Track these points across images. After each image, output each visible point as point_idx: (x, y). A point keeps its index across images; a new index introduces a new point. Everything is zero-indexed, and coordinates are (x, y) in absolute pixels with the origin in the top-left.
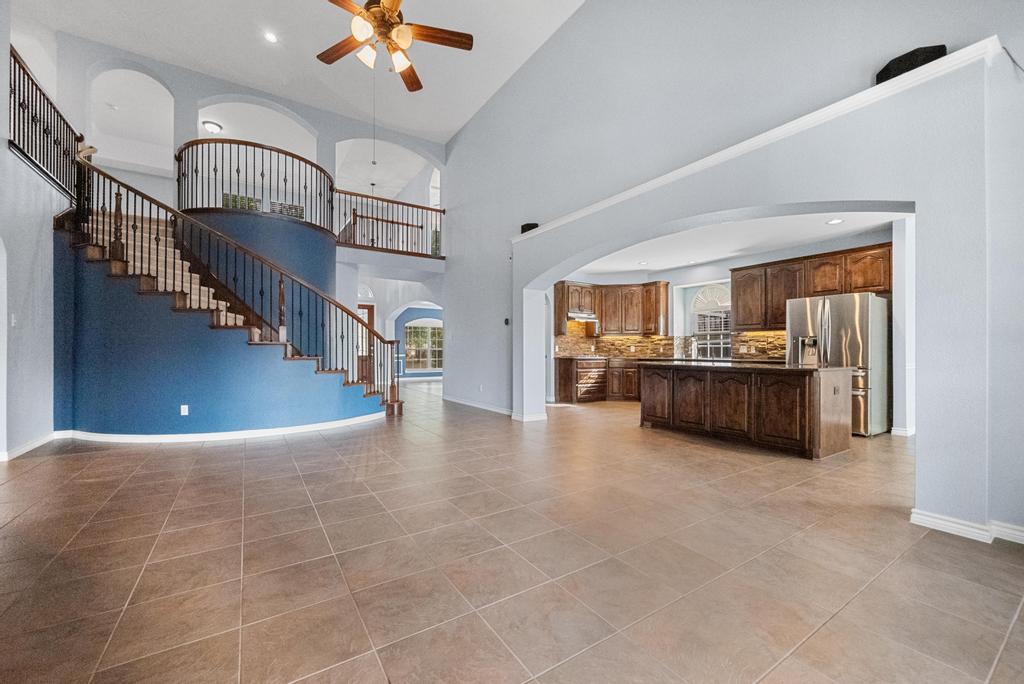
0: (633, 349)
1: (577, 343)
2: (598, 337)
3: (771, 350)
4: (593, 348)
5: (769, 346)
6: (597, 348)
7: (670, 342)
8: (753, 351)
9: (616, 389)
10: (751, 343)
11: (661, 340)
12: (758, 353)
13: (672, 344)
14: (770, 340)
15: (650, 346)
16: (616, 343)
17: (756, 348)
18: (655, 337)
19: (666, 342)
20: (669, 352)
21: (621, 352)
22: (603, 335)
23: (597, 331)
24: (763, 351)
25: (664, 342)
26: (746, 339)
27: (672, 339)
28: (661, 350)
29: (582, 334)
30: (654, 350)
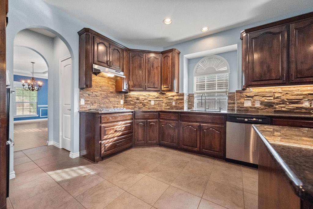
0: (152, 103)
1: (107, 97)
2: (126, 92)
3: (277, 104)
4: (122, 102)
5: (276, 101)
6: (126, 102)
7: (181, 97)
8: (258, 105)
9: (140, 137)
10: (255, 98)
11: (173, 96)
12: (263, 107)
13: (183, 99)
14: (276, 95)
15: (165, 101)
16: (141, 98)
17: (262, 103)
18: (169, 94)
19: (178, 97)
20: (180, 106)
21: (144, 105)
22: (130, 91)
23: (125, 87)
24: (270, 105)
25: (175, 98)
26: (251, 94)
27: (183, 95)
28: (174, 104)
29: (112, 89)
30: (169, 104)
